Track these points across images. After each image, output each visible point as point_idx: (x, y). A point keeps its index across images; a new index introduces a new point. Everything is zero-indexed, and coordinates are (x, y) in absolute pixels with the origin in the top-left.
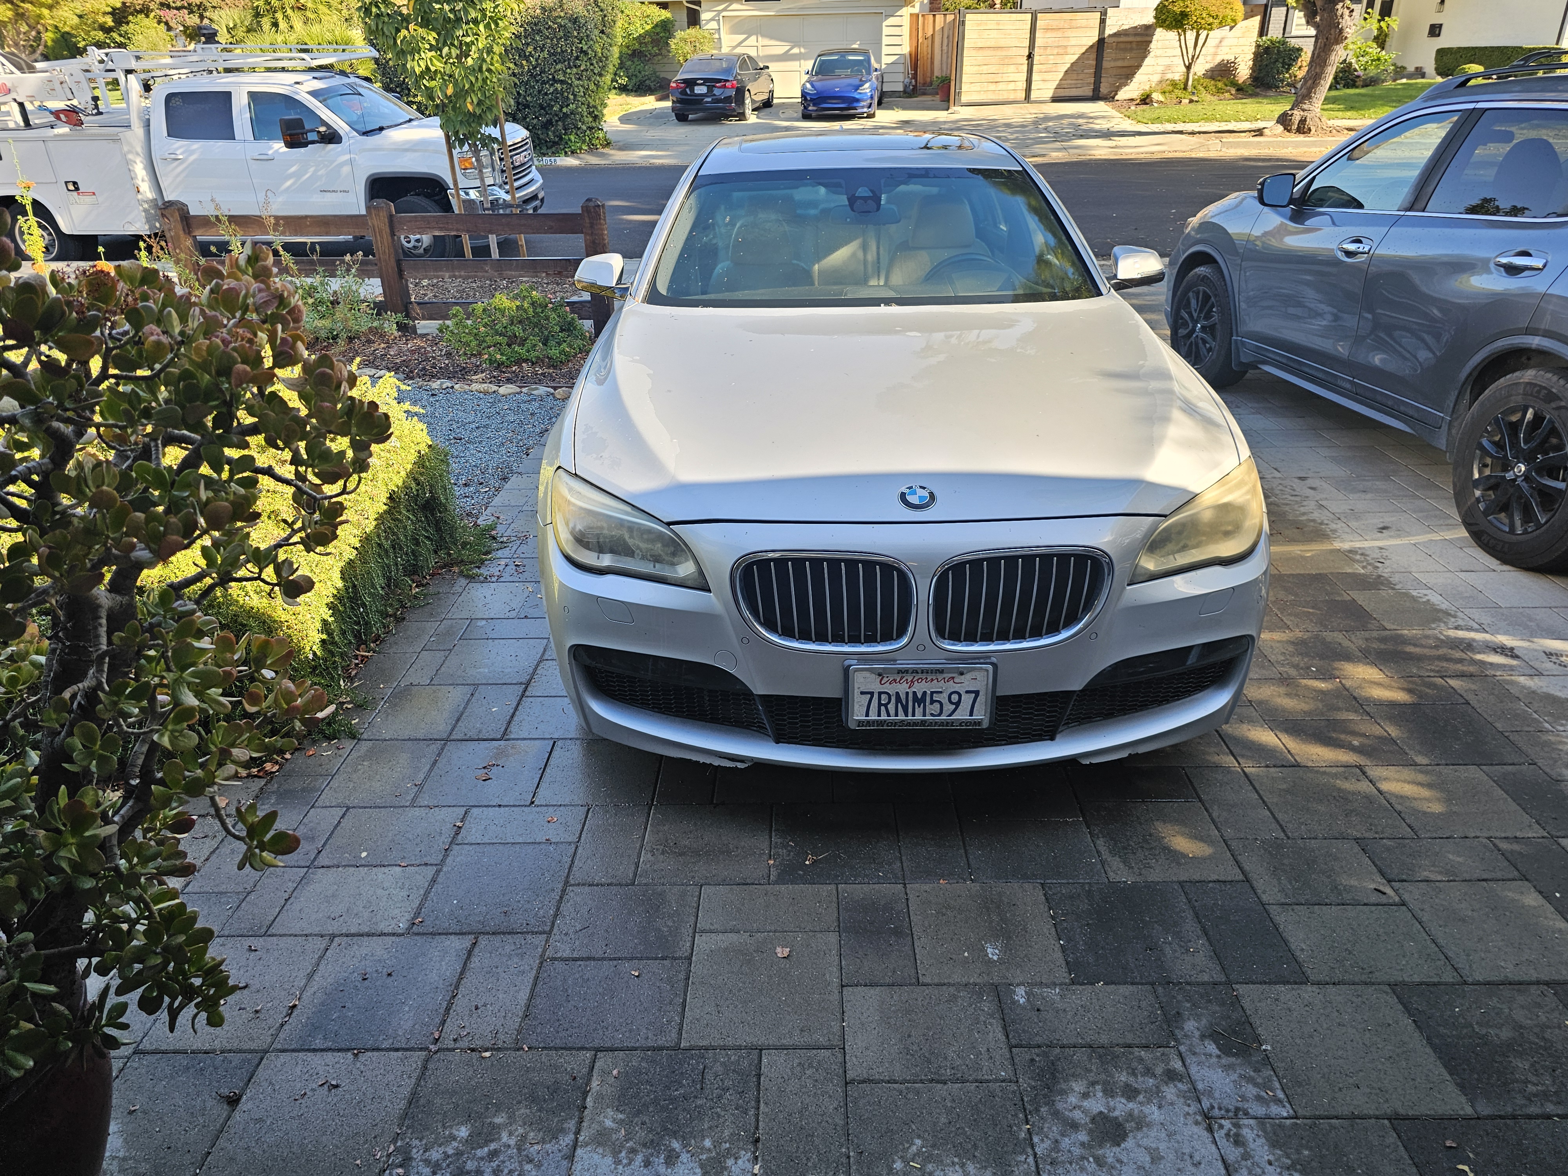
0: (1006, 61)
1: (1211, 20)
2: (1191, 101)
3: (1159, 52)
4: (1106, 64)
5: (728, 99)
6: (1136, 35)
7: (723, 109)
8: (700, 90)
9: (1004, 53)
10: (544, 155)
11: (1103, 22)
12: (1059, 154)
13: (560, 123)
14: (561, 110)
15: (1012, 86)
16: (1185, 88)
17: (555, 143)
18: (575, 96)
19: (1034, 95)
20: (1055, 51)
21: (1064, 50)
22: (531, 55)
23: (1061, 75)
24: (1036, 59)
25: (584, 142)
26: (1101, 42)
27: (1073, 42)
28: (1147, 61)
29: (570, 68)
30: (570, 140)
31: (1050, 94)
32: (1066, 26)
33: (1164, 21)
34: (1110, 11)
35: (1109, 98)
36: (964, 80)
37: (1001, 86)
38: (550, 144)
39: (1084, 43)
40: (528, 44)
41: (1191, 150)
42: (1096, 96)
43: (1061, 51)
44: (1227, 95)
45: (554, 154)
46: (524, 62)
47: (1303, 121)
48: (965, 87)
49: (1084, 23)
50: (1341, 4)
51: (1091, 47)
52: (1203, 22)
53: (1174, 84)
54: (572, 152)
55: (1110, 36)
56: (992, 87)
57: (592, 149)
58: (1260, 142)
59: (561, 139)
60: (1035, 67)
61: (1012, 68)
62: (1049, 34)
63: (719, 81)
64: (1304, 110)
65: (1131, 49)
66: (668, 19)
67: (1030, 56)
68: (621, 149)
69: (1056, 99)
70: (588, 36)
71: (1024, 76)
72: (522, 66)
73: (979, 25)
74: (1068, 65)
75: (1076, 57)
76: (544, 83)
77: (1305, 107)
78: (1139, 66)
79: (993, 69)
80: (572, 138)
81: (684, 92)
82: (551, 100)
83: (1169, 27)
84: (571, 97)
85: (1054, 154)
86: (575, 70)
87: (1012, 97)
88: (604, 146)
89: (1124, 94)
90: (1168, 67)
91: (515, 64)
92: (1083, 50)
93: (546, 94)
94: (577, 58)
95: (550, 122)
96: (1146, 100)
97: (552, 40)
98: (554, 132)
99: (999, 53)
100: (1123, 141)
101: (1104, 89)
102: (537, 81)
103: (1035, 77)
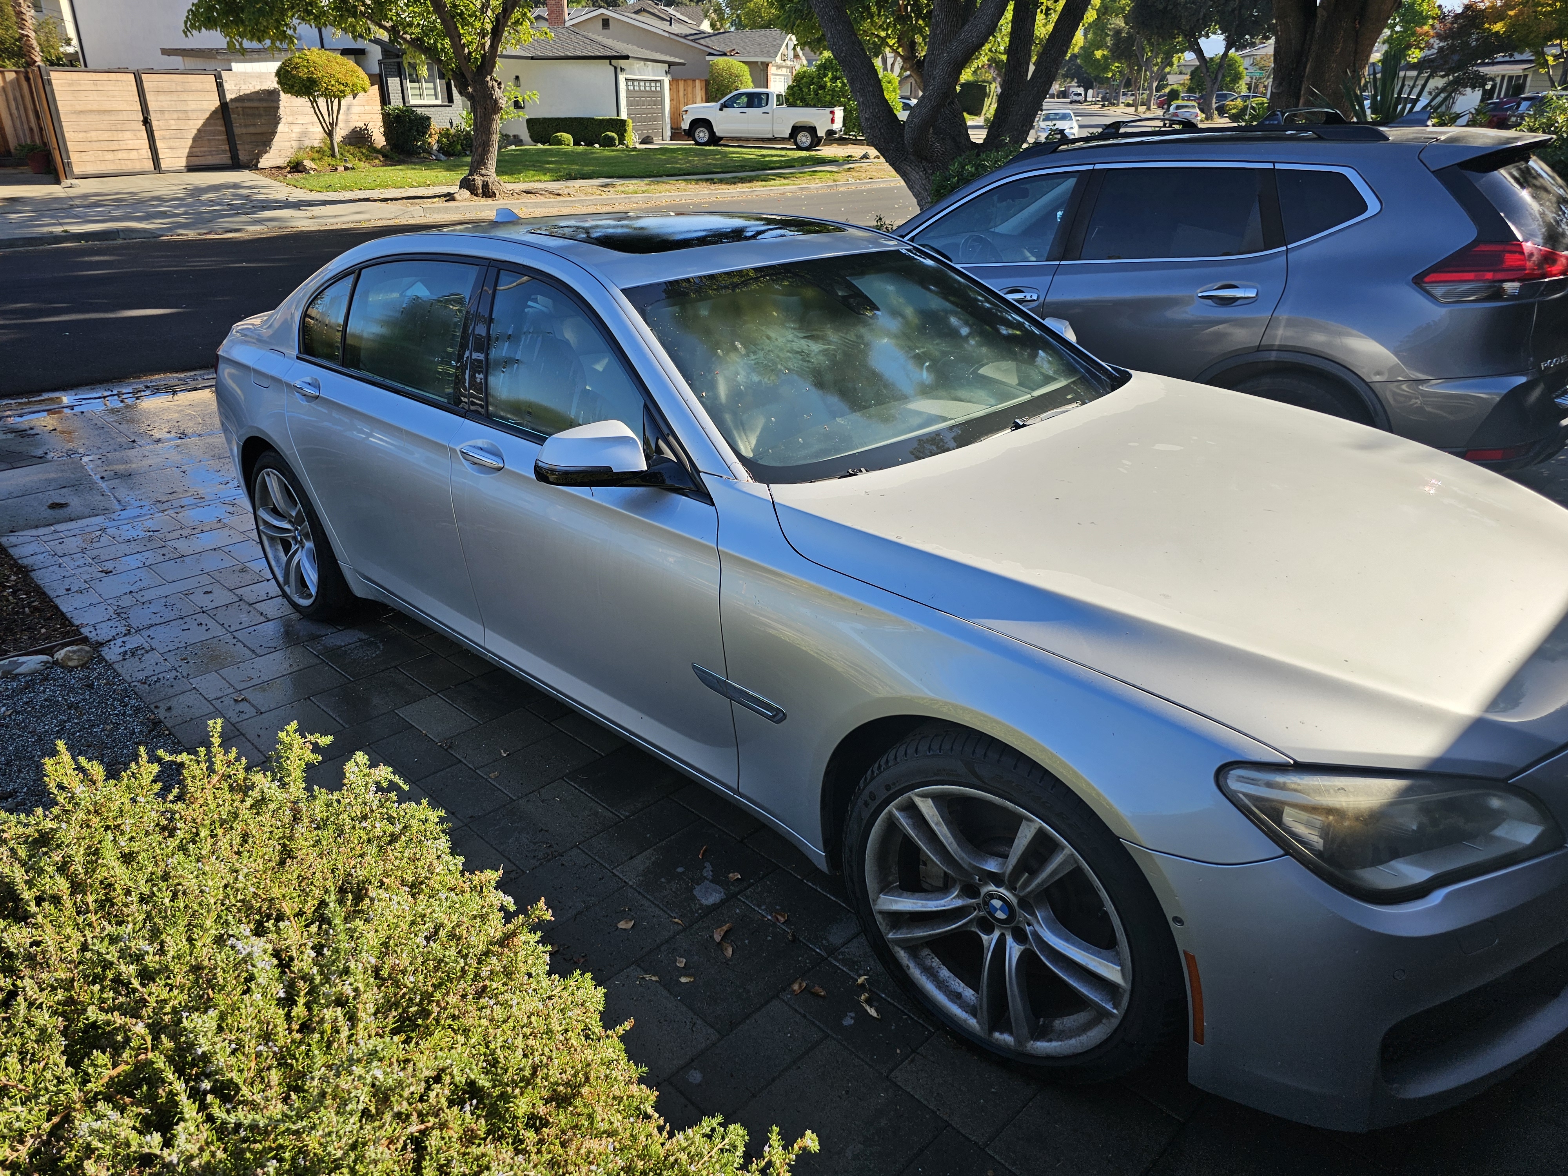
0: (119, 127)
1: (342, 88)
2: (346, 169)
3: (290, 119)
4: (237, 131)
6: (260, 100)
9: (113, 118)
11: (220, 86)
12: (258, 228)
15: (134, 155)
16: (333, 155)
19: (164, 165)
20: (175, 116)
21: (184, 116)
23: (189, 142)
24: (155, 124)
26: (224, 106)
27: (192, 106)
28: (281, 128)
31: (182, 163)
32: (179, 89)
33: (293, 87)
34: (224, 74)
35: (252, 165)
36: (70, 148)
37: (120, 155)
39: (205, 107)
41: (396, 217)
42: (236, 165)
43: (181, 116)
44: (377, 161)
47: (485, 185)
48: (74, 158)
49: (199, 86)
50: (489, 77)
51: (215, 112)
52: (334, 89)
53: (320, 151)
55: (231, 100)
56: (110, 156)
58: (452, 207)
60: (156, 134)
61: (128, 135)
62: (162, 97)
64: (483, 175)
65: (260, 116)
67: (146, 122)
69: (191, 169)
71: (145, 143)
73: (70, 85)
74: (195, 131)
75: (200, 123)
77: (483, 172)
78: (274, 133)
79: (106, 136)
83: (298, 93)
85: (251, 228)
87: (138, 167)
89: (266, 161)
90: (304, 134)
92: (207, 115)
96: (296, 167)
99: (106, 117)
100: (317, 210)
101: (243, 156)
103: (159, 144)
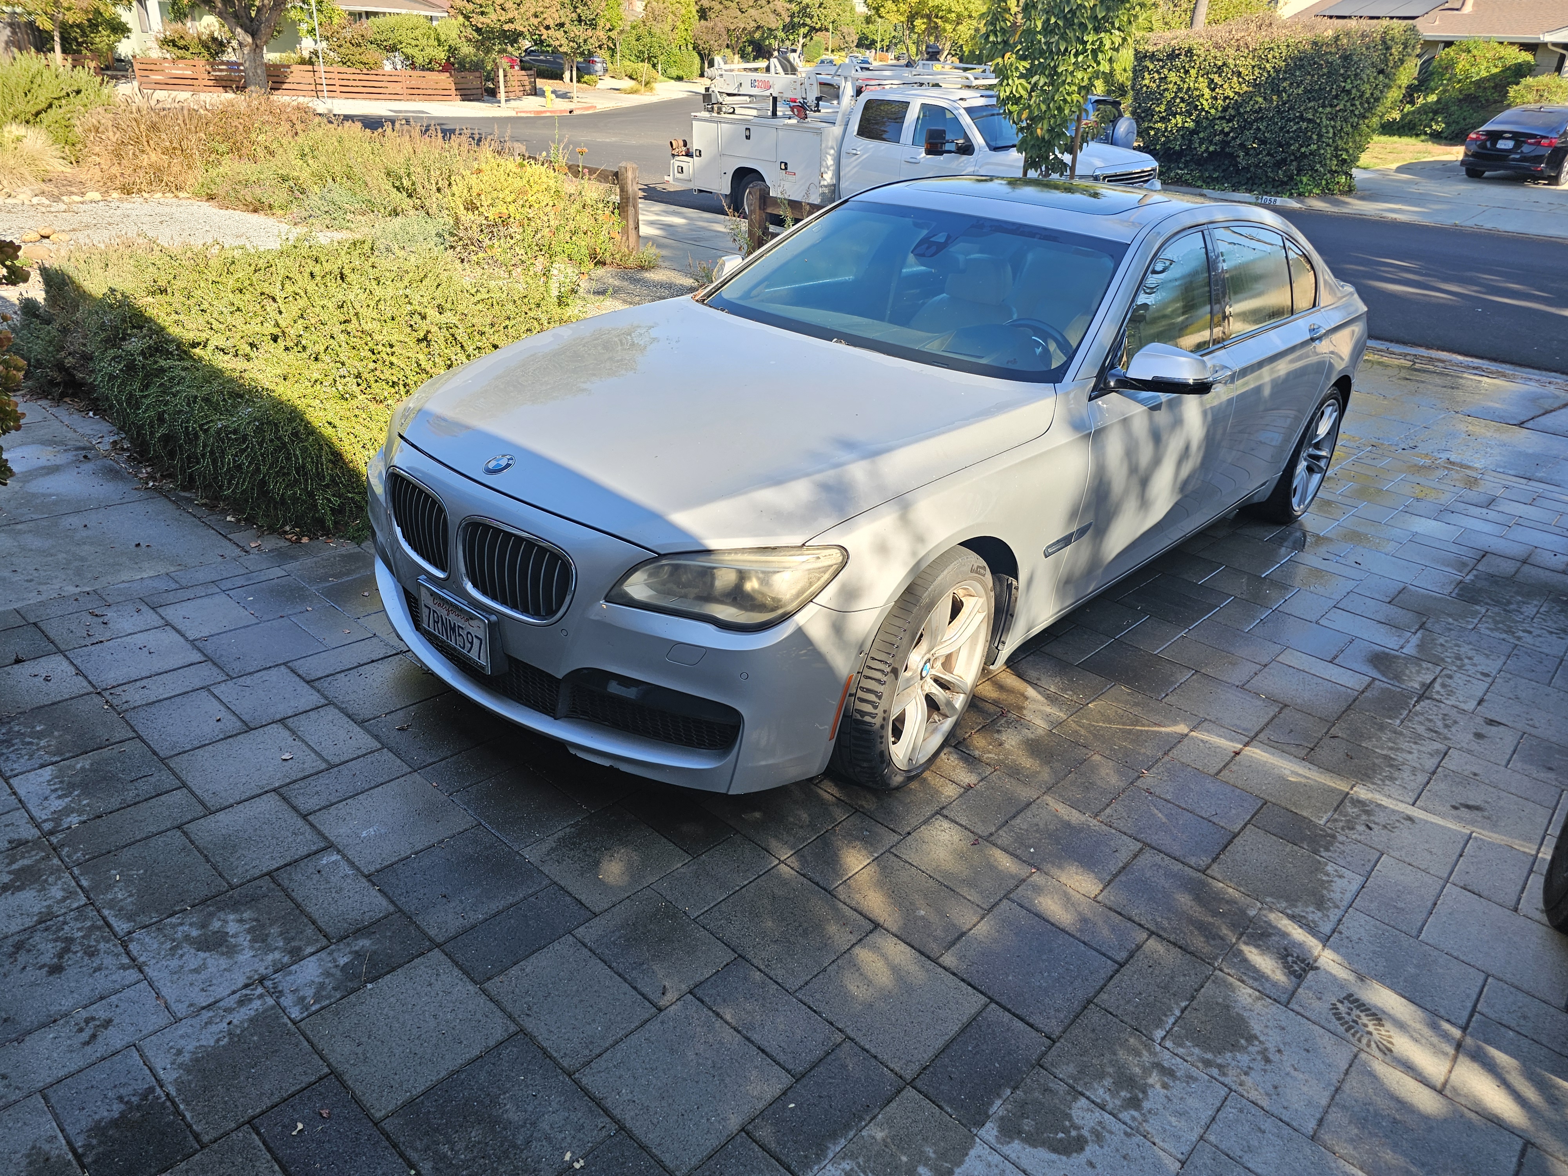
5: (1538, 159)
7: (1528, 169)
8: (1502, 145)
10: (1267, 193)
13: (1294, 163)
14: (1299, 150)
17: (1283, 183)
18: (1320, 136)
22: (1285, 90)
25: (1318, 186)
29: (1324, 106)
30: (1301, 182)
38: (1277, 184)
40: (1285, 79)
45: (1277, 194)
46: (1275, 98)
54: (1299, 195)
57: (1327, 193)
59: (1291, 178)
63: (1534, 136)
66: (1529, 63)
68: (1362, 198)
70: (1356, 75)
72: (1271, 101)
76: (1289, 120)
80: (1305, 179)
81: (1483, 146)
82: (1291, 138)
84: (1315, 137)
86: (1328, 109)
88: (1342, 193)
91: (1265, 99)
93: (1288, 132)
94: (1336, 97)
95: (1284, 160)
97: (1313, 76)
98: (1285, 171)
102: (1283, 118)
